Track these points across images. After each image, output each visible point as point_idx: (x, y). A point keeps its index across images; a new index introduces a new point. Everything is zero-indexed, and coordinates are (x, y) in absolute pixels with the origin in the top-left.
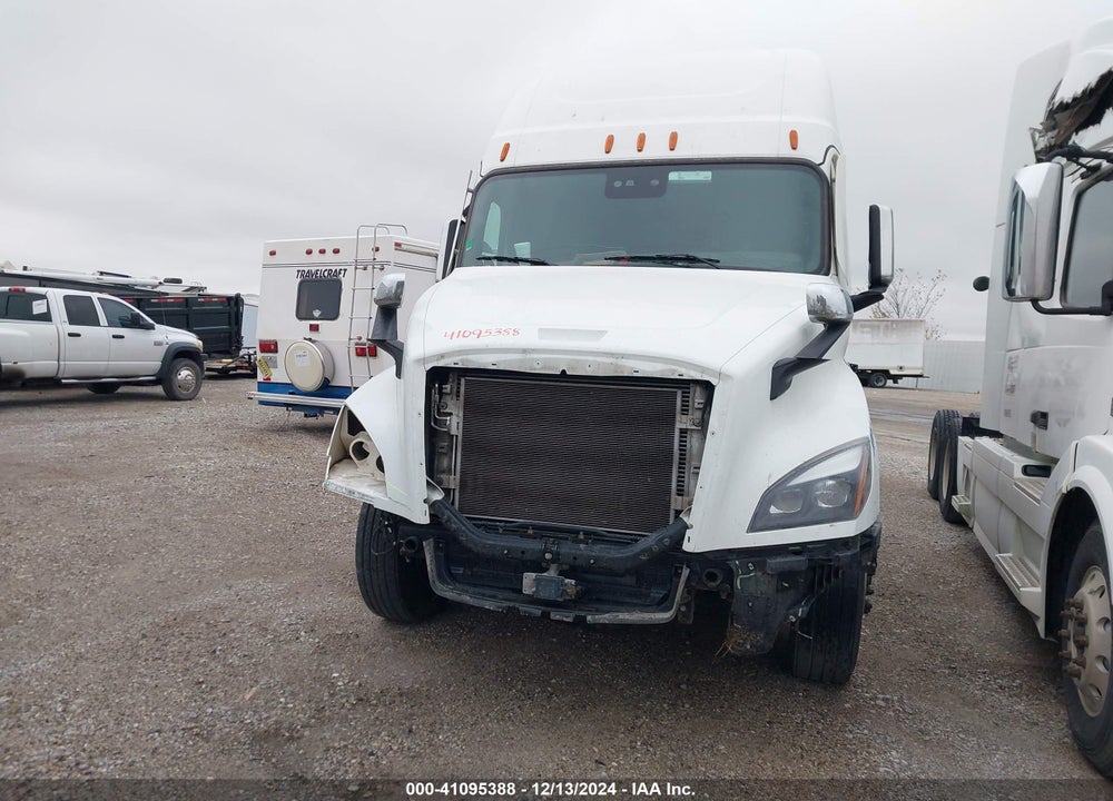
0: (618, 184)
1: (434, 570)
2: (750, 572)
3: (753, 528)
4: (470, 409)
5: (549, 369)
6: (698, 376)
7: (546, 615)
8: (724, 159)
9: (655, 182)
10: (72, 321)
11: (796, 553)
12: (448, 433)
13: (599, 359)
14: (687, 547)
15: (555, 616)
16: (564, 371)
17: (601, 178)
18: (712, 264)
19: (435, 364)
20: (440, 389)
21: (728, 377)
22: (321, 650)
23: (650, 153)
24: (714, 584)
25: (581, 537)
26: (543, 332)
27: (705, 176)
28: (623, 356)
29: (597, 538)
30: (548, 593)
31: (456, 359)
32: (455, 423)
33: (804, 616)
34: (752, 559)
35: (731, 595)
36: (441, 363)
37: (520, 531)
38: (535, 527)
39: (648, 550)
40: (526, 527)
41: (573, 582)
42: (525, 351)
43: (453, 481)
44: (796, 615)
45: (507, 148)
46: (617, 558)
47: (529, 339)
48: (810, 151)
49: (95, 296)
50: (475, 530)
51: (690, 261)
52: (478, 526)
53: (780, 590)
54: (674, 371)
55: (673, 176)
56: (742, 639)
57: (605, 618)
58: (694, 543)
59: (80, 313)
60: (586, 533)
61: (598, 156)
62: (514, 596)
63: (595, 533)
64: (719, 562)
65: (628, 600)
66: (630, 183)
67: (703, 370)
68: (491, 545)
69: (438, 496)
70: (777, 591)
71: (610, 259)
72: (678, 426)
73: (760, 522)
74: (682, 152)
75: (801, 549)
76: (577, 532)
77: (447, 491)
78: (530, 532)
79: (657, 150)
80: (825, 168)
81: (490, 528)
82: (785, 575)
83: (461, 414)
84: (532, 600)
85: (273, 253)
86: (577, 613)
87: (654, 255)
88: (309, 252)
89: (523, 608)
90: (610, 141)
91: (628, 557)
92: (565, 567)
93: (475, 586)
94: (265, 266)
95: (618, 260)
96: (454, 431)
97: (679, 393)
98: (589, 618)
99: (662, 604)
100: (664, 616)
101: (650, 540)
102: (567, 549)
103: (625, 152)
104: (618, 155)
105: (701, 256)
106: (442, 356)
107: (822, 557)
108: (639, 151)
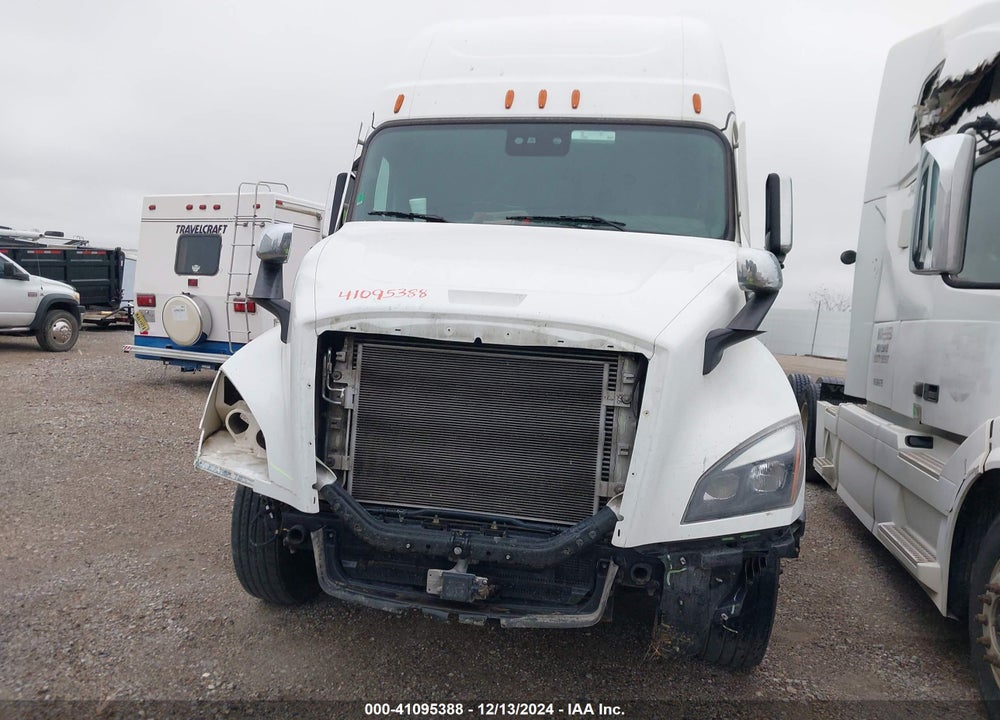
0: (519, 141)
1: (324, 564)
2: (683, 566)
3: (688, 518)
4: (367, 377)
5: (461, 336)
6: (630, 348)
7: (453, 618)
8: (628, 120)
9: (558, 141)
11: (731, 545)
12: (342, 407)
13: (518, 326)
14: (617, 541)
15: (465, 619)
16: (478, 340)
17: (501, 133)
18: (619, 227)
19: (329, 328)
20: (334, 356)
21: (664, 350)
22: (191, 642)
23: (552, 111)
24: (642, 581)
25: (495, 527)
26: (455, 294)
27: (609, 136)
28: (546, 324)
29: (509, 528)
30: (458, 594)
31: (354, 323)
32: (350, 395)
33: (738, 614)
34: (686, 553)
35: (660, 590)
36: (336, 327)
37: (425, 519)
38: (441, 515)
39: (573, 544)
40: (432, 514)
41: (485, 580)
42: (434, 316)
43: (347, 462)
44: (728, 613)
45: (401, 99)
46: (537, 553)
47: (437, 302)
48: (712, 116)
50: (373, 520)
51: (596, 223)
52: (376, 515)
53: (713, 585)
54: (603, 342)
55: (576, 135)
56: (670, 641)
57: (521, 622)
58: (626, 537)
60: (500, 522)
61: (499, 112)
62: (413, 594)
63: (509, 522)
64: (651, 558)
65: (545, 599)
66: (532, 140)
67: (636, 340)
68: (394, 539)
69: (329, 480)
70: (710, 587)
71: (511, 218)
72: (605, 403)
73: (695, 512)
74: (587, 110)
75: (735, 541)
76: (490, 521)
77: (339, 473)
78: (437, 521)
79: (558, 108)
80: (728, 134)
81: (388, 516)
82: (719, 570)
83: (358, 385)
84: (436, 600)
85: (152, 208)
86: (490, 615)
87: (558, 216)
88: (190, 208)
89: (427, 610)
90: (510, 96)
91: (548, 552)
92: (475, 562)
93: (369, 582)
94: (144, 220)
95: (519, 220)
96: (349, 405)
97: (606, 366)
98: (503, 621)
99: (586, 603)
100: (587, 619)
101: (575, 535)
102: (480, 542)
103: (526, 108)
104: (516, 112)
105: (607, 218)
106: (337, 319)
107: (756, 549)
108: (541, 108)
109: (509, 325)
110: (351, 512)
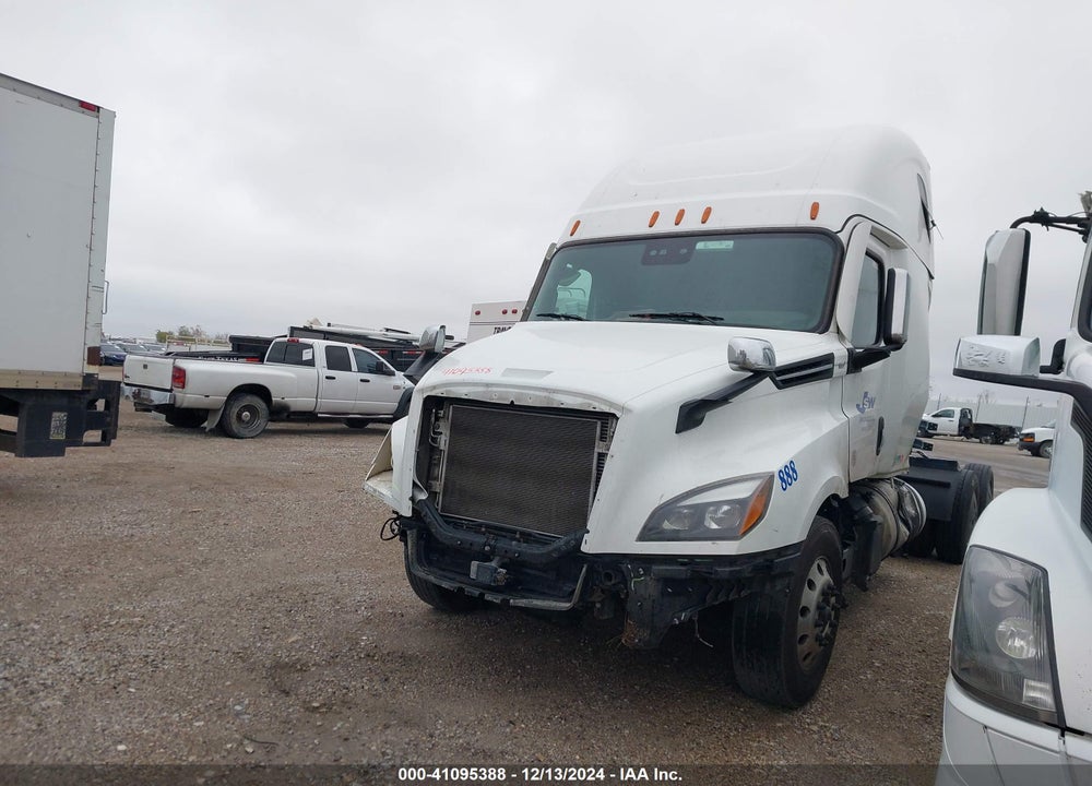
0: (653, 253)
1: (414, 551)
2: (641, 576)
3: (642, 537)
4: (455, 429)
5: (502, 399)
6: (606, 409)
7: (482, 595)
8: (739, 230)
9: (684, 251)
10: (330, 366)
11: (683, 564)
12: (438, 448)
13: (538, 393)
14: (585, 548)
15: (488, 597)
16: (512, 402)
17: (641, 247)
18: (714, 321)
19: (429, 394)
20: (436, 413)
21: (630, 411)
23: (684, 227)
24: (609, 584)
25: (518, 536)
27: (728, 244)
28: (555, 391)
29: (527, 537)
30: (486, 579)
31: (443, 390)
32: (443, 442)
33: (687, 619)
34: (643, 566)
35: (627, 595)
36: (433, 393)
37: (475, 528)
38: (487, 526)
39: (558, 549)
40: (481, 525)
41: (504, 571)
42: (487, 385)
43: (438, 486)
44: (679, 619)
45: (578, 224)
46: (535, 554)
48: (829, 221)
49: (350, 346)
50: (445, 525)
51: (698, 319)
52: (448, 523)
53: (664, 594)
54: (590, 405)
55: (700, 245)
56: (634, 635)
57: (522, 602)
58: (590, 545)
59: (337, 361)
60: (522, 533)
61: (644, 230)
62: (463, 578)
63: (530, 535)
64: (614, 564)
65: (546, 591)
66: (663, 252)
67: (611, 404)
68: (452, 538)
69: (423, 496)
70: (662, 594)
71: (635, 316)
72: (596, 450)
73: (649, 533)
74: (713, 224)
75: (691, 560)
76: (515, 532)
77: (433, 495)
78: (483, 529)
79: (691, 224)
80: (843, 237)
81: (457, 524)
82: (667, 581)
83: (448, 433)
84: (475, 584)
85: (478, 313)
86: (504, 596)
87: (667, 313)
88: (505, 312)
89: (468, 589)
90: (655, 217)
91: (542, 554)
92: (506, 560)
93: (442, 569)
94: (472, 324)
95: (642, 317)
96: (442, 448)
97: (599, 423)
98: (511, 601)
99: (568, 596)
100: (565, 605)
101: (562, 542)
102: (502, 544)
103: (665, 226)
104: (660, 228)
105: (703, 315)
106: (434, 387)
107: (704, 570)
108: (677, 224)
109: (532, 392)
110: (431, 518)
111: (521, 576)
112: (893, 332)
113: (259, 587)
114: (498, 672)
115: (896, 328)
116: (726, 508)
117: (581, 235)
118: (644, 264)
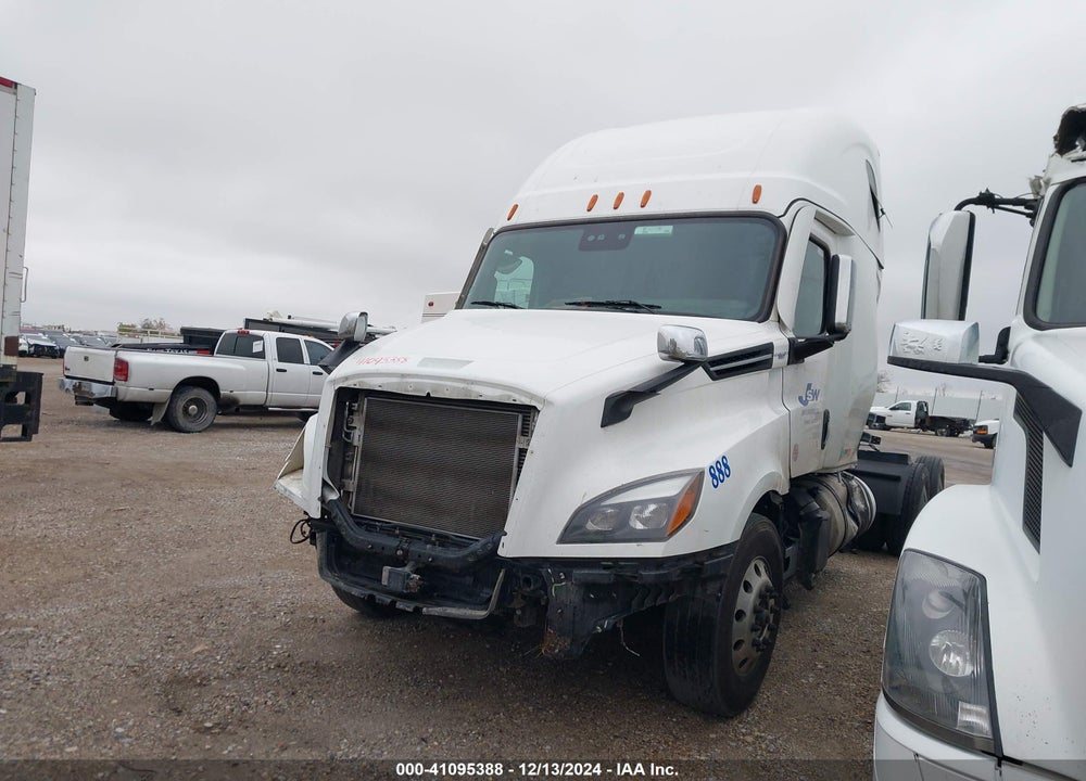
0: (591, 238)
1: (324, 558)
2: (562, 581)
3: (563, 540)
4: (370, 424)
5: (418, 391)
6: (527, 402)
7: (394, 603)
8: (685, 214)
9: (622, 236)
10: (281, 359)
11: (606, 568)
12: (351, 444)
13: (455, 384)
14: (502, 552)
15: (400, 605)
16: (428, 394)
17: (579, 232)
18: (652, 309)
19: (341, 385)
20: (350, 406)
23: (624, 211)
24: (528, 590)
25: (433, 539)
26: (426, 362)
27: (667, 229)
28: (473, 382)
29: (443, 540)
30: (398, 586)
31: (356, 381)
32: (357, 437)
33: (610, 627)
34: (564, 569)
35: (548, 601)
36: (345, 385)
37: (389, 530)
38: (402, 528)
39: (473, 553)
40: (395, 527)
41: (418, 577)
42: (403, 376)
43: (352, 485)
44: (602, 627)
45: (515, 208)
46: (450, 559)
47: (411, 366)
48: (771, 205)
49: (302, 338)
50: (355, 527)
51: (634, 307)
52: (359, 524)
53: (587, 600)
54: (509, 397)
55: (639, 231)
56: (555, 645)
57: (436, 611)
58: (508, 549)
59: (288, 353)
60: (438, 535)
61: (582, 214)
62: (375, 585)
63: (447, 537)
64: (532, 569)
65: (463, 598)
66: (601, 237)
67: (532, 396)
68: (363, 541)
69: (333, 496)
70: (584, 600)
71: (570, 304)
72: (518, 446)
73: (572, 533)
74: (652, 209)
75: (616, 562)
76: (430, 534)
78: (397, 532)
79: (630, 208)
80: (786, 221)
81: (369, 527)
82: (589, 586)
83: (362, 428)
84: (386, 590)
85: (431, 304)
86: (417, 604)
87: (604, 301)
89: (378, 596)
90: (594, 200)
91: (459, 558)
92: (421, 565)
93: (354, 575)
95: (578, 305)
96: (356, 443)
97: (520, 416)
98: (424, 609)
99: (485, 604)
100: (481, 614)
101: (478, 545)
102: (416, 548)
103: (604, 210)
104: (597, 213)
105: (640, 302)
106: (346, 378)
107: (629, 574)
108: (615, 208)
109: (449, 383)
110: (344, 522)
111: (436, 582)
112: (836, 321)
113: (172, 591)
114: (417, 683)
115: (840, 317)
116: (652, 507)
117: (517, 220)
118: (580, 249)
